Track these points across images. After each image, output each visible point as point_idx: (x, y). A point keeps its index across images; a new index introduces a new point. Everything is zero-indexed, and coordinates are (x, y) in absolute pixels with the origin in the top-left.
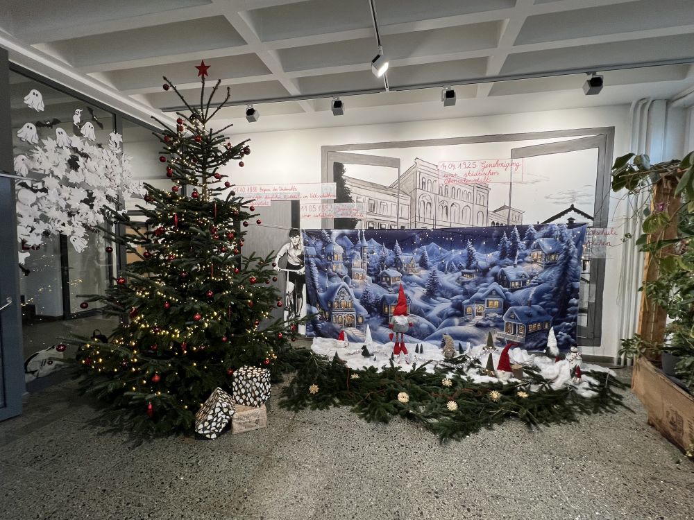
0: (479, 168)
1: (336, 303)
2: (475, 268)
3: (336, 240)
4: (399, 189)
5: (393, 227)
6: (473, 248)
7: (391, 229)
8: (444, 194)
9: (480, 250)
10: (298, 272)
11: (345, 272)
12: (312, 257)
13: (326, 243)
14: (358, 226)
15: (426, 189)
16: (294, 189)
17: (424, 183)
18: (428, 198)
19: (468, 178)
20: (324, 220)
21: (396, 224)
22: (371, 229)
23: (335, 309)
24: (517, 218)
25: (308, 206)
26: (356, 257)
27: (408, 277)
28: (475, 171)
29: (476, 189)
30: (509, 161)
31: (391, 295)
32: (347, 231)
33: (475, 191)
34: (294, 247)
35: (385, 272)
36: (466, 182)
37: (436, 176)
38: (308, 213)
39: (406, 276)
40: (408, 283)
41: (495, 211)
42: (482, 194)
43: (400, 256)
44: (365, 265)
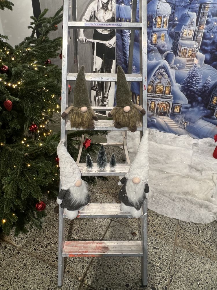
1: (150, 87)
11: (168, 45)
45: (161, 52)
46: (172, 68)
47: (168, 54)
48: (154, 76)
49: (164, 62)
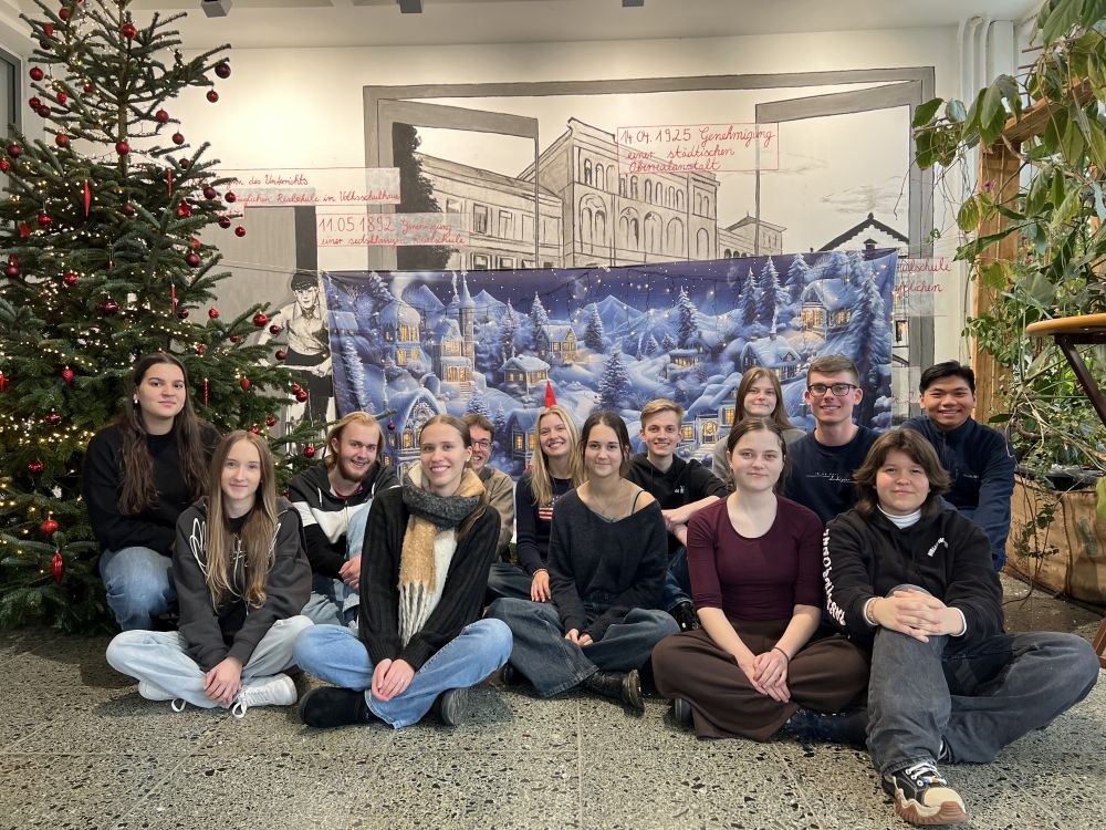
0: (696, 139)
1: (406, 437)
2: (696, 345)
3: (404, 293)
4: (537, 184)
5: (528, 265)
6: (690, 305)
7: (524, 269)
8: (629, 196)
9: (704, 307)
10: (314, 370)
11: (424, 365)
12: (348, 334)
13: (381, 303)
14: (451, 265)
15: (594, 184)
16: (300, 180)
17: (588, 171)
18: (597, 202)
19: (676, 161)
20: (374, 251)
21: (533, 257)
22: (480, 270)
23: (405, 451)
24: (773, 241)
25: (335, 219)
26: (449, 332)
27: (565, 371)
28: (687, 147)
29: (692, 183)
30: (752, 128)
31: (529, 411)
32: (427, 275)
33: (691, 188)
34: (304, 314)
35: (513, 363)
36: (671, 169)
37: (613, 156)
38: (336, 235)
39: (558, 370)
40: (563, 382)
41: (730, 229)
42: (704, 193)
43: (545, 327)
44: (470, 348)
45: (417, 376)
46: (439, 399)
47: (428, 378)
48: (411, 416)
49: (425, 392)
